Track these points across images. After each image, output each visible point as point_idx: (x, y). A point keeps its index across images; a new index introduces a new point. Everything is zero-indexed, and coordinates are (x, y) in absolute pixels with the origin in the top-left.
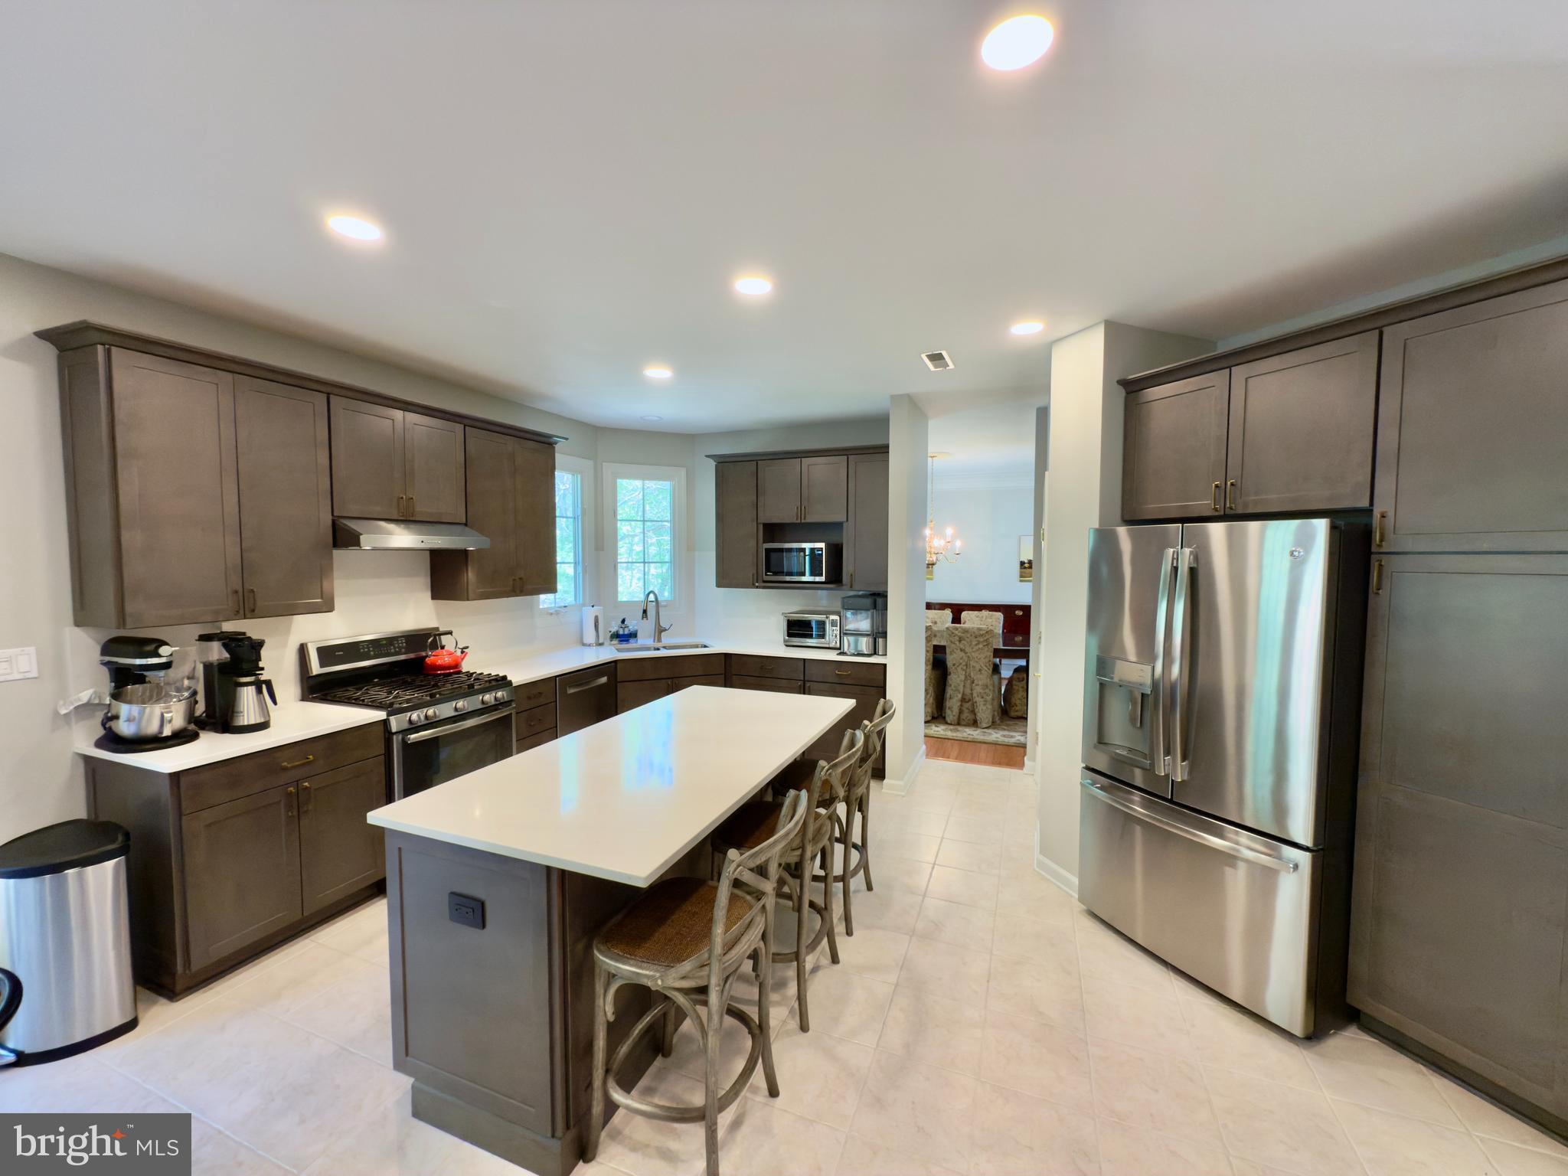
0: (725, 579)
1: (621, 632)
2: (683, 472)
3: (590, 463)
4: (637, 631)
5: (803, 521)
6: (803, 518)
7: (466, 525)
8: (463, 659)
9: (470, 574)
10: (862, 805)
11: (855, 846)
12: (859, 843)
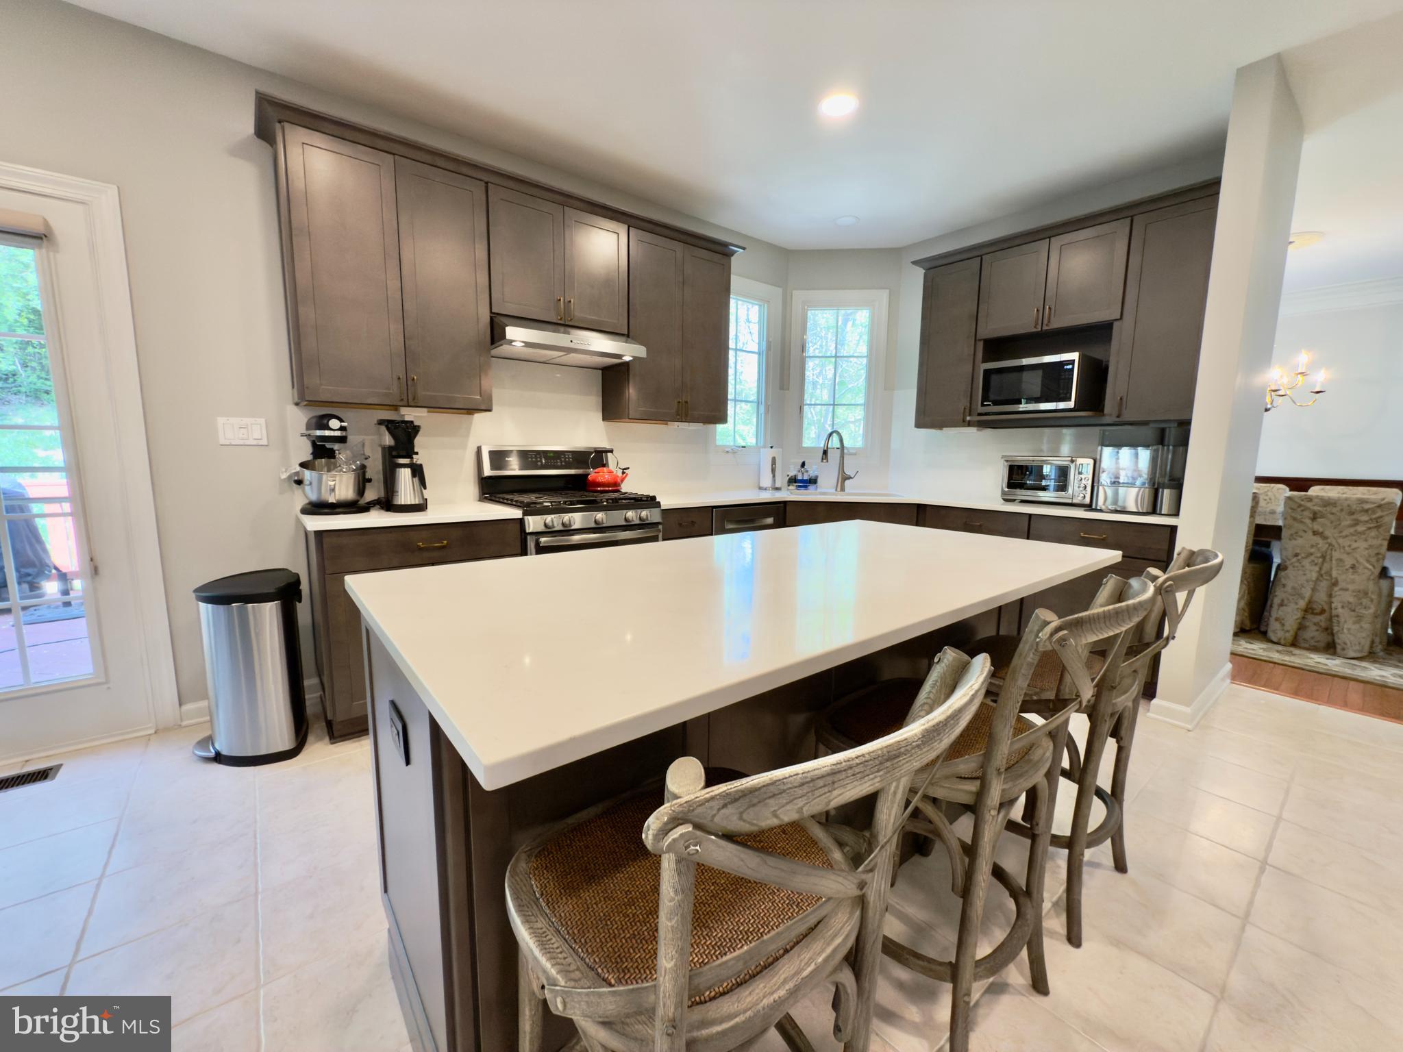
0: (928, 416)
1: (800, 477)
2: (884, 295)
3: (779, 291)
4: (817, 477)
5: (1045, 328)
6: (1045, 322)
7: (628, 336)
8: (622, 480)
9: (631, 391)
10: (1120, 729)
11: (1100, 793)
12: (1107, 787)
